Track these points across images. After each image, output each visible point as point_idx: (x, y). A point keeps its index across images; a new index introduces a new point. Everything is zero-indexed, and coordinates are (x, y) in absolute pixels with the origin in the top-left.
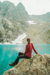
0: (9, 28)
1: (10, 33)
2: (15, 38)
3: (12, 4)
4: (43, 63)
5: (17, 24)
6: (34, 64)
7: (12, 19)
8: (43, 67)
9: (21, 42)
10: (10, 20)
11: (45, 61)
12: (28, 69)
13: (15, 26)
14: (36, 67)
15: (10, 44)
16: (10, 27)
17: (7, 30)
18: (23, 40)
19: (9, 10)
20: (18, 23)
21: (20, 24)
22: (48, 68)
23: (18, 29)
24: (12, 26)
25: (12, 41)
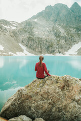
0: (61, 37)
1: (63, 42)
2: (69, 48)
3: (65, 7)
4: (59, 85)
5: (71, 31)
6: (46, 86)
7: (65, 25)
8: (57, 91)
9: (76, 54)
10: (63, 27)
11: (61, 84)
12: (38, 91)
13: (68, 34)
14: (47, 89)
15: (63, 55)
16: (62, 35)
17: (59, 39)
18: (78, 50)
19: (61, 15)
20: (72, 29)
21: (75, 30)
22: (65, 92)
23: (73, 36)
24: (65, 33)
25: (65, 52)
